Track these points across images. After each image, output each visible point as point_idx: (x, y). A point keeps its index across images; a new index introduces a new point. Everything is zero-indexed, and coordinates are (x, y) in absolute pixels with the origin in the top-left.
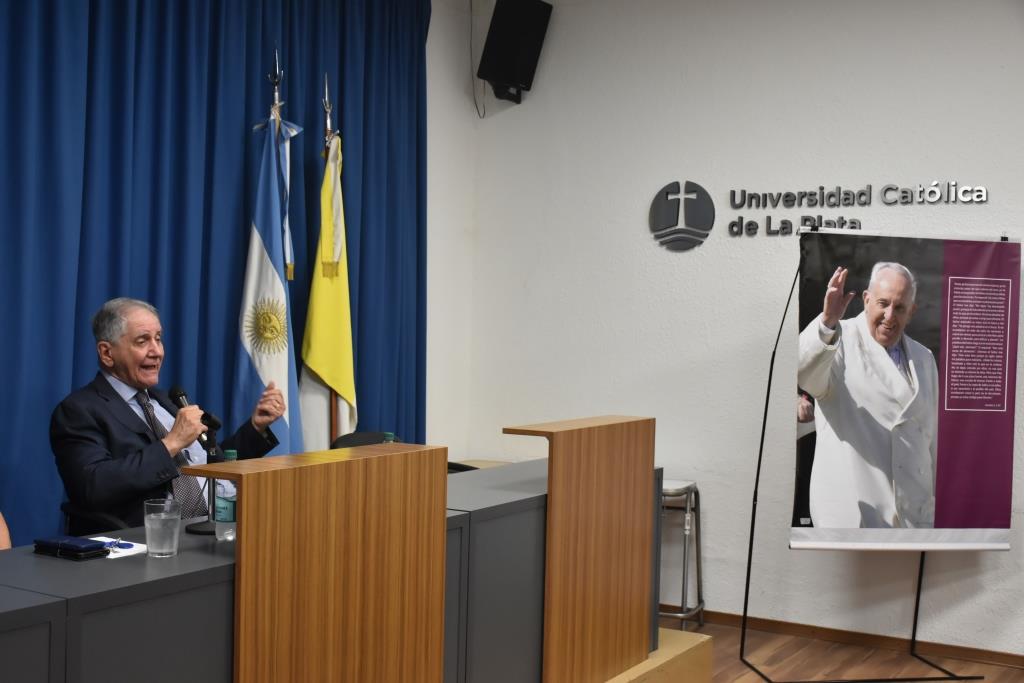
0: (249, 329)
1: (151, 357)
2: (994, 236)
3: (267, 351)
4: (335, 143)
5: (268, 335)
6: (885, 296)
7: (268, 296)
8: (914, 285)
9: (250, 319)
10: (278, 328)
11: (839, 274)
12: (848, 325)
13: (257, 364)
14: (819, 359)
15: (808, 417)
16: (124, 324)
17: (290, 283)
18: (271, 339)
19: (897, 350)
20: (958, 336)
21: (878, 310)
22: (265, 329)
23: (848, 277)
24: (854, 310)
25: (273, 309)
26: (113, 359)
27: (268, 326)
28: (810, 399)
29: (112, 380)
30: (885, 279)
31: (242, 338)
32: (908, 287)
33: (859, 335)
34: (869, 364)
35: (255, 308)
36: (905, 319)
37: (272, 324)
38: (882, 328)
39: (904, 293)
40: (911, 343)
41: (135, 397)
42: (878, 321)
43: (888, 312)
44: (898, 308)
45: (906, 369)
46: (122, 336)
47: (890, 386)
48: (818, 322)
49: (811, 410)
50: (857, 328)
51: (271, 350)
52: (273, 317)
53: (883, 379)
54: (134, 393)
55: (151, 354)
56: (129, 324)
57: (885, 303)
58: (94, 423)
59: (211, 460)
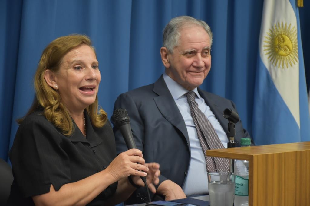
0: (267, 48)
1: (194, 67)
3: (281, 66)
5: (282, 52)
7: (282, 20)
9: (267, 40)
10: (290, 46)
13: (274, 77)
16: (177, 37)
17: (300, 9)
18: (285, 56)
22: (280, 47)
25: (286, 31)
26: (169, 62)
27: (282, 45)
29: (168, 80)
31: (261, 55)
35: (272, 31)
37: (286, 43)
41: (185, 95)
46: (176, 47)
51: (285, 65)
52: (286, 38)
54: (184, 92)
55: (195, 64)
56: (181, 38)
58: (138, 115)
59: (230, 145)
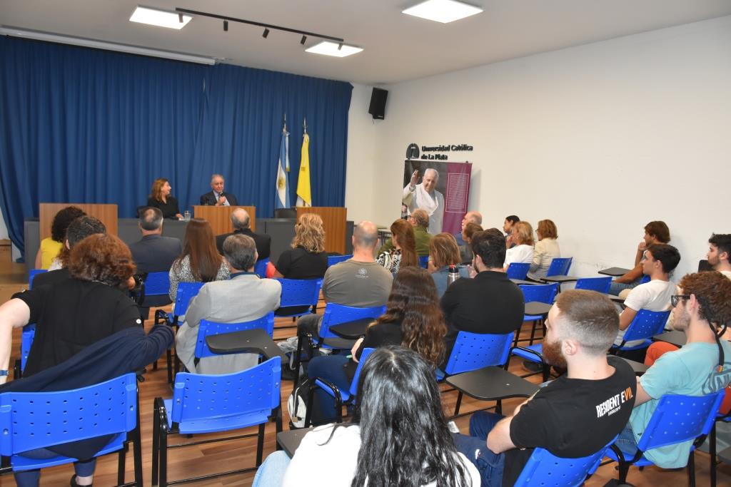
2: (464, 161)
4: (306, 138)
6: (429, 178)
8: (438, 176)
11: (416, 172)
12: (418, 187)
14: (409, 195)
19: (432, 194)
21: (427, 182)
23: (418, 173)
24: (420, 182)
28: (406, 206)
30: (429, 174)
32: (436, 175)
33: (421, 189)
34: (423, 197)
36: (435, 185)
38: (428, 187)
39: (435, 177)
40: (436, 192)
42: (427, 185)
43: (430, 183)
44: (433, 182)
45: (434, 199)
47: (430, 204)
48: (409, 185)
49: (406, 209)
50: (421, 186)
53: (428, 202)
57: (429, 180)
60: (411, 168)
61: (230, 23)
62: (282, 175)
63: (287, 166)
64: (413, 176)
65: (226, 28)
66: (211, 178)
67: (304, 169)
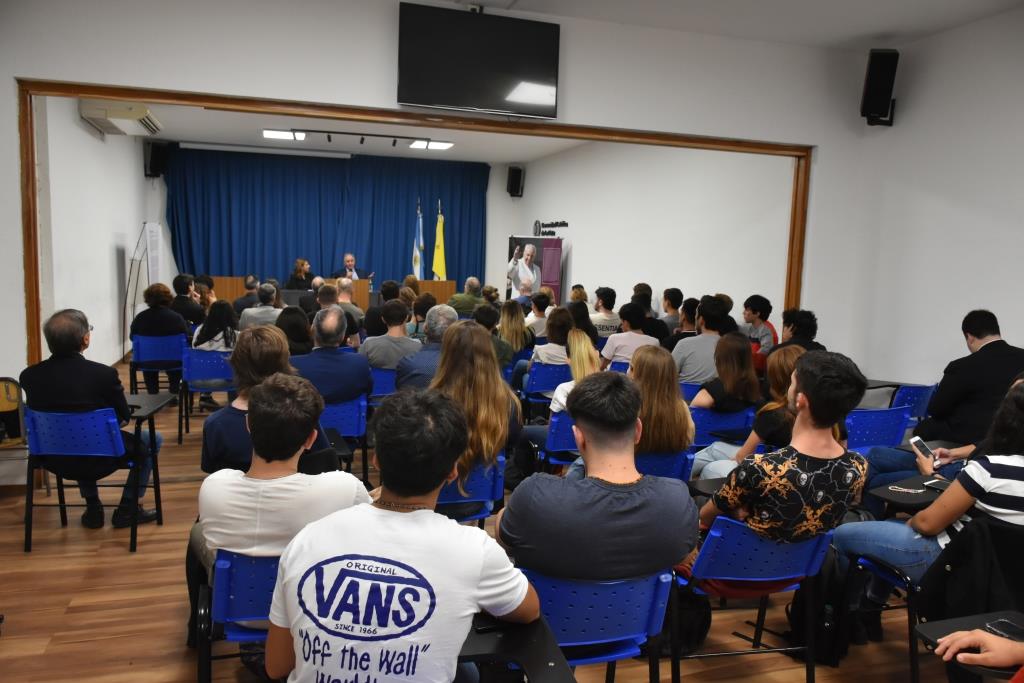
6: (529, 253)
8: (536, 251)
11: (518, 247)
12: (519, 260)
14: (513, 269)
15: (510, 284)
19: (531, 267)
20: (546, 264)
21: (527, 257)
23: (520, 248)
24: (521, 257)
30: (529, 248)
32: (534, 251)
33: (522, 263)
36: (533, 259)
38: (528, 261)
39: (533, 253)
40: (534, 266)
43: (529, 257)
44: (532, 256)
45: (533, 272)
47: (529, 277)
48: (513, 260)
50: (522, 261)
53: (528, 275)
57: (529, 255)
60: (514, 245)
61: (332, 135)
62: (417, 253)
63: (422, 244)
64: (516, 251)
65: (329, 139)
66: (343, 257)
67: (438, 247)
